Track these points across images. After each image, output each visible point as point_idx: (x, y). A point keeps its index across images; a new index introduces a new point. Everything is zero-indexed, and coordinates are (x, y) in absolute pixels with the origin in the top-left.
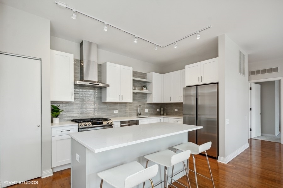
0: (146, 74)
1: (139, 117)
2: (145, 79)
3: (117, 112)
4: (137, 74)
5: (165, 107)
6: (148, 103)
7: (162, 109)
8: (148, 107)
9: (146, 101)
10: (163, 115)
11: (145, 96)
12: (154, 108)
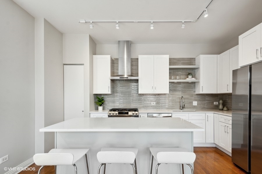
0: (195, 59)
1: (181, 110)
2: (193, 65)
3: (155, 104)
4: (180, 61)
5: (228, 100)
6: (197, 94)
7: (221, 101)
8: (198, 99)
9: (195, 92)
10: (222, 110)
11: (193, 85)
12: (207, 100)
